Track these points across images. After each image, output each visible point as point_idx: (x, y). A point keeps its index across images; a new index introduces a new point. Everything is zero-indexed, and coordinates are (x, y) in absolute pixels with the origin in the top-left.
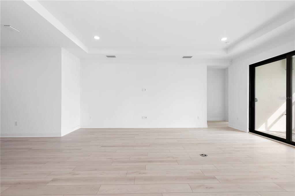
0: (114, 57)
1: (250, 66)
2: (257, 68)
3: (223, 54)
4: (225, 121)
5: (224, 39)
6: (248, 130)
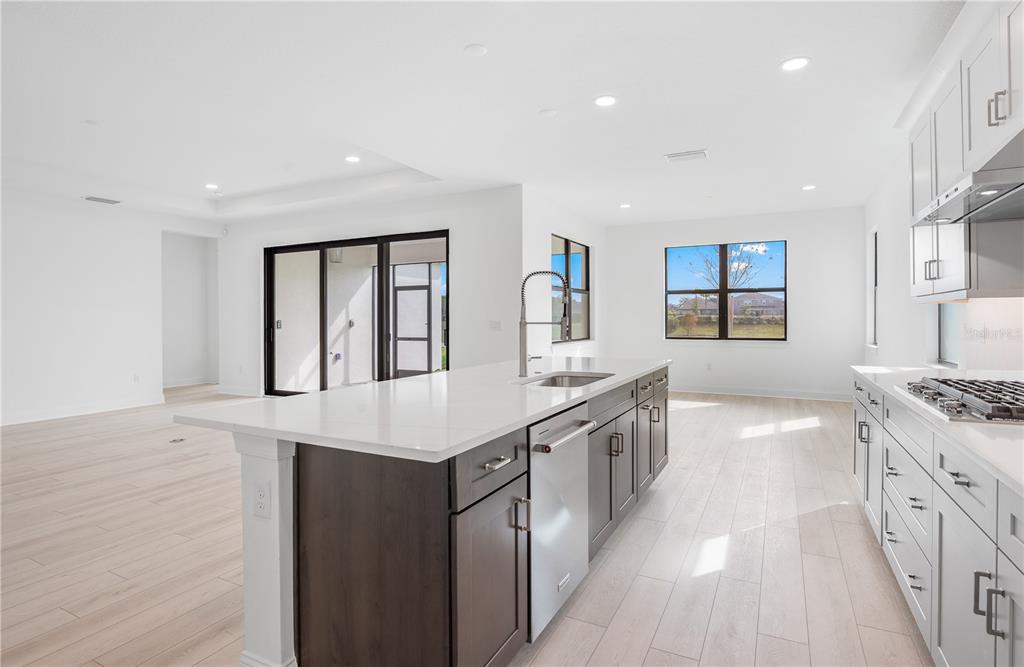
1: (266, 250)
2: (277, 257)
6: (263, 392)
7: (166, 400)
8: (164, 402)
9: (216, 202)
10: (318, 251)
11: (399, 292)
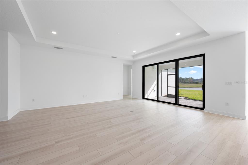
0: (61, 49)
1: (143, 66)
2: (145, 68)
3: (131, 59)
4: (129, 95)
5: (134, 52)
6: (142, 98)
7: (124, 98)
8: (123, 99)
9: (134, 56)
10: (156, 65)
11: (169, 76)
